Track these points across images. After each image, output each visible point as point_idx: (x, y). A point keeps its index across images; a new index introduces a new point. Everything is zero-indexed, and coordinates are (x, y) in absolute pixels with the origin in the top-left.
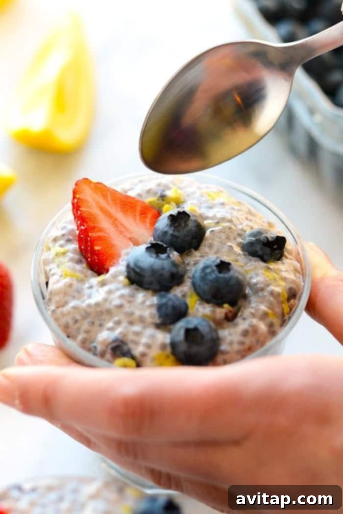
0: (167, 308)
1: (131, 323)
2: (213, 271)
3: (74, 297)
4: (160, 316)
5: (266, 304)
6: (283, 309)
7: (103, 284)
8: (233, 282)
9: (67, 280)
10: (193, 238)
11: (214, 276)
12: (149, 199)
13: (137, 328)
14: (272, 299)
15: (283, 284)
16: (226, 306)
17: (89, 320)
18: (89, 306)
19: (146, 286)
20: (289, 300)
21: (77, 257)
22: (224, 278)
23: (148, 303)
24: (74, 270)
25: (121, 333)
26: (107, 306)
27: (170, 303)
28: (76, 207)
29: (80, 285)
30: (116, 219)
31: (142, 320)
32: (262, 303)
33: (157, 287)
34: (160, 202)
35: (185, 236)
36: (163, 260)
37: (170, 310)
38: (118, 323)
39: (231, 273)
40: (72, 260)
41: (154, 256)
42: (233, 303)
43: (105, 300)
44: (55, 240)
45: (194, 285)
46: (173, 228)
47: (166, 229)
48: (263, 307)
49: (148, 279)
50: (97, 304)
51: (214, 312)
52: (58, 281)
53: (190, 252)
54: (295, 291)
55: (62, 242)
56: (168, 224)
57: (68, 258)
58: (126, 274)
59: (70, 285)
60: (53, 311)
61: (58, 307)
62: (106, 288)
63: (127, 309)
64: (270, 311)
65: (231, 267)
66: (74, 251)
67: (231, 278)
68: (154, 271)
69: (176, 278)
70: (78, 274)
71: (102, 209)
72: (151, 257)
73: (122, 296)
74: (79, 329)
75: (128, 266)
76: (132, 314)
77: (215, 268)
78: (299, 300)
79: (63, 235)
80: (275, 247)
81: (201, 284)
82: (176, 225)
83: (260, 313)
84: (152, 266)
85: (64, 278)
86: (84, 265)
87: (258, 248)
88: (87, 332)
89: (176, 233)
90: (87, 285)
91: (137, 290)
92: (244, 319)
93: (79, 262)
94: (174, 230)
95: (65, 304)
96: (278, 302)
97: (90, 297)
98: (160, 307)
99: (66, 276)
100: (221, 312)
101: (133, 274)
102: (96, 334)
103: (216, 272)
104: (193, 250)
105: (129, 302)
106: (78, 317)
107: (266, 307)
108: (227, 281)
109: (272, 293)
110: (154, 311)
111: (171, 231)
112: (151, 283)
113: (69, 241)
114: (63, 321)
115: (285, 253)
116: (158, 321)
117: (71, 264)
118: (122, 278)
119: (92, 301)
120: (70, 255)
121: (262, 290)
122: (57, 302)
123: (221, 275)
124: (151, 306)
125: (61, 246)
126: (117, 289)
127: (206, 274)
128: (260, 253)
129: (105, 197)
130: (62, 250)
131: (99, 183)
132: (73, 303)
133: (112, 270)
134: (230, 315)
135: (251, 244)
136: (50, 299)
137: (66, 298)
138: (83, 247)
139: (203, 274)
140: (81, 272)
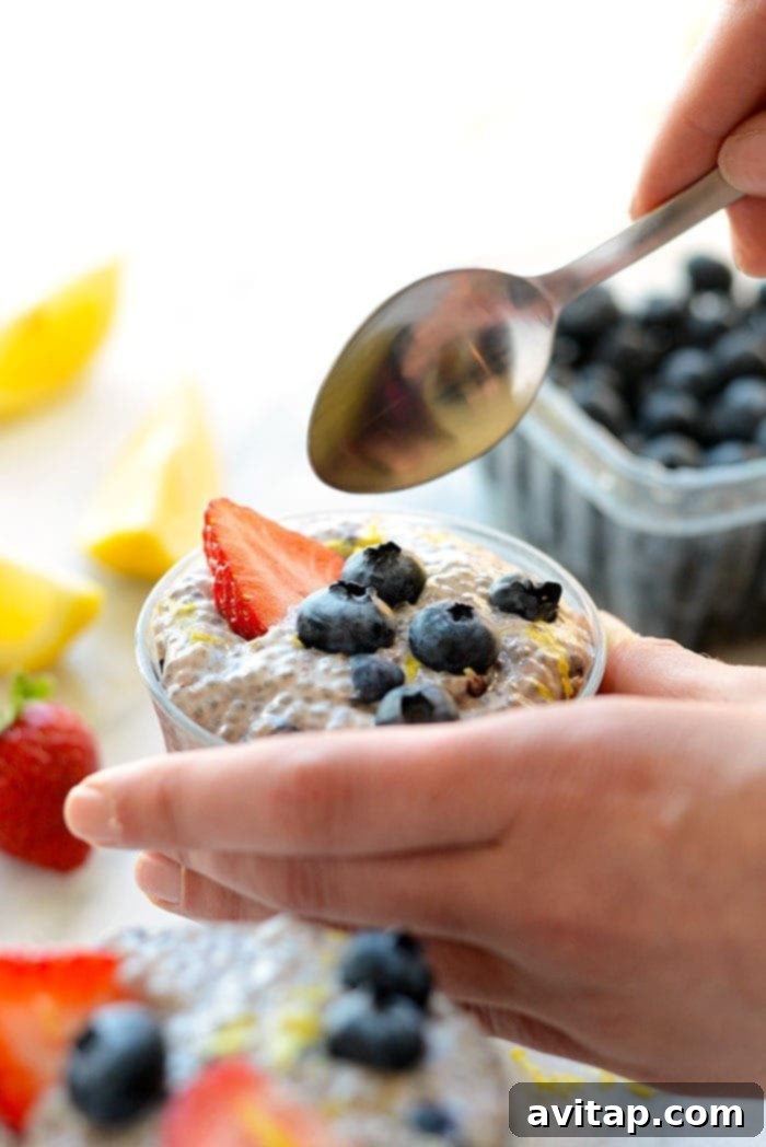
0: (368, 674)
1: (309, 700)
2: (444, 618)
3: (210, 669)
4: (357, 687)
5: (535, 674)
6: (563, 687)
7: (259, 648)
8: (477, 633)
9: (198, 645)
10: (406, 583)
11: (445, 624)
12: (330, 543)
13: (318, 707)
14: (542, 667)
15: (562, 649)
16: (468, 671)
17: (236, 702)
18: (237, 680)
19: (332, 646)
20: (571, 675)
21: (213, 615)
22: (464, 627)
23: (335, 670)
24: (211, 633)
25: (292, 715)
26: (268, 677)
27: (374, 666)
28: (210, 537)
29: (219, 654)
30: (276, 562)
31: (327, 695)
32: (527, 673)
33: (350, 646)
34: (348, 547)
35: (394, 578)
36: (359, 603)
37: (373, 677)
38: (286, 702)
39: (475, 620)
40: (204, 618)
41: (345, 597)
42: (481, 669)
43: (264, 669)
44: (175, 596)
45: (412, 644)
46: (372, 567)
47: (361, 570)
48: (531, 679)
49: (334, 632)
50: (251, 676)
51: (448, 682)
52: (182, 648)
53: (403, 606)
54: (581, 663)
55: (187, 597)
56: (364, 562)
57: (197, 618)
58: (296, 633)
59: (203, 653)
60: (175, 694)
61: (183, 687)
62: (263, 653)
63: (302, 679)
64: (542, 686)
65: (473, 611)
66: (209, 608)
67: (473, 629)
68: (345, 620)
69: (381, 636)
70: (216, 637)
71: (253, 545)
72: (341, 599)
73: (293, 662)
74: (220, 717)
75: (300, 619)
76: (309, 686)
77: (446, 613)
78: (588, 678)
79: (189, 589)
80: (544, 598)
81: (425, 639)
82: (379, 560)
83: (526, 686)
84: (341, 611)
85: (192, 644)
86: (226, 626)
87: (515, 598)
88: (233, 720)
89: (379, 575)
90: (230, 653)
91: (316, 654)
92: (500, 694)
93: (216, 622)
94: (375, 570)
95: (195, 679)
96: (554, 675)
97: (237, 666)
98: (357, 674)
99: (197, 639)
100: (459, 683)
101: (309, 628)
102: (249, 723)
103: (450, 619)
104: (407, 603)
105: (305, 669)
106: (218, 698)
107: (538, 679)
108: (469, 633)
109: (543, 660)
110: (348, 681)
111: (369, 572)
112: (340, 640)
113: (198, 596)
114: (192, 706)
115: (560, 615)
116: (355, 695)
117: (203, 625)
118: (292, 637)
119: (242, 672)
120: (200, 613)
121: (527, 654)
122: (181, 678)
123: (459, 623)
124: (342, 674)
125: (185, 602)
126: (283, 653)
127: (433, 624)
128: (520, 606)
129: (257, 528)
130: (187, 607)
131: (247, 509)
132: (207, 678)
133: (273, 631)
134: (475, 686)
135: (504, 593)
136: (169, 677)
137: (197, 672)
138: (222, 601)
139: (427, 624)
140: (222, 635)
